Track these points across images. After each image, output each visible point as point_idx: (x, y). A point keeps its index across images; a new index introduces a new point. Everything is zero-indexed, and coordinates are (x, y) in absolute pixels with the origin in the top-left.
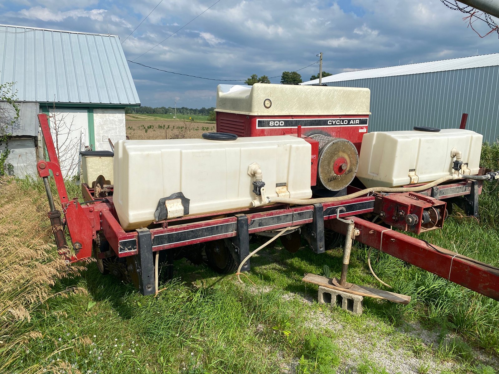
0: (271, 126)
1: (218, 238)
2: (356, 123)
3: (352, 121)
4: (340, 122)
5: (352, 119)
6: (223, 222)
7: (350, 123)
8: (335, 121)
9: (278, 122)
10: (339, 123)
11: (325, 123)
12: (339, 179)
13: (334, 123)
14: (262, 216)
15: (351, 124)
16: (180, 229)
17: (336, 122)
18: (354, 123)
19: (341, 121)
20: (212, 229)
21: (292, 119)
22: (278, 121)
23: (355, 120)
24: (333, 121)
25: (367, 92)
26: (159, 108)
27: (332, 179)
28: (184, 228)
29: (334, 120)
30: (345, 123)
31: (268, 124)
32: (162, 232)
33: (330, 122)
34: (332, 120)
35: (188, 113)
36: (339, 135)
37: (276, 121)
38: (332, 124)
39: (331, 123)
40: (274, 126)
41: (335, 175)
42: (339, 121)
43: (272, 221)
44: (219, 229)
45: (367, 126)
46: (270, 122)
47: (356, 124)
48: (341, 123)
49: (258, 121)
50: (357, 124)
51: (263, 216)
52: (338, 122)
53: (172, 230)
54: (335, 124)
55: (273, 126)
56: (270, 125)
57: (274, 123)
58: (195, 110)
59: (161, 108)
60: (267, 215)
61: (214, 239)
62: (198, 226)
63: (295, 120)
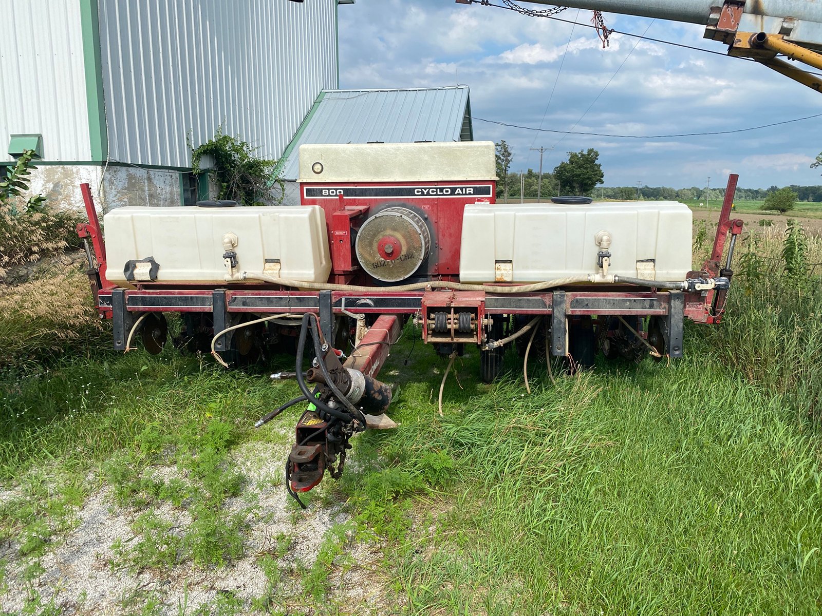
0: (325, 196)
1: (194, 310)
2: (467, 193)
3: (458, 189)
4: (437, 192)
5: (458, 188)
6: (197, 294)
7: (456, 193)
8: (427, 190)
9: (334, 191)
10: (435, 193)
11: (411, 192)
12: (390, 265)
13: (425, 192)
14: (246, 294)
15: (458, 194)
16: (153, 293)
17: (429, 191)
18: (464, 193)
19: (438, 190)
20: (186, 300)
21: (355, 187)
22: (334, 189)
23: (464, 189)
24: (423, 190)
25: (488, 147)
26: (687, 190)
27: (379, 265)
28: (156, 293)
29: (425, 189)
30: (445, 193)
31: (320, 193)
32: (135, 293)
33: (418, 192)
34: (421, 189)
35: (742, 197)
36: (437, 209)
37: (332, 189)
38: (423, 194)
39: (420, 193)
40: (329, 195)
41: (383, 259)
42: (435, 190)
43: (260, 302)
44: (195, 300)
45: (490, 198)
46: (323, 191)
47: (467, 195)
48: (439, 193)
49: (307, 189)
50: (470, 194)
51: (249, 295)
52: (433, 192)
53: (145, 293)
54: (428, 194)
55: (327, 196)
56: (323, 194)
57: (329, 192)
58: (757, 192)
59: (690, 190)
60: (253, 294)
61: (190, 310)
62: (171, 294)
63: (359, 189)
